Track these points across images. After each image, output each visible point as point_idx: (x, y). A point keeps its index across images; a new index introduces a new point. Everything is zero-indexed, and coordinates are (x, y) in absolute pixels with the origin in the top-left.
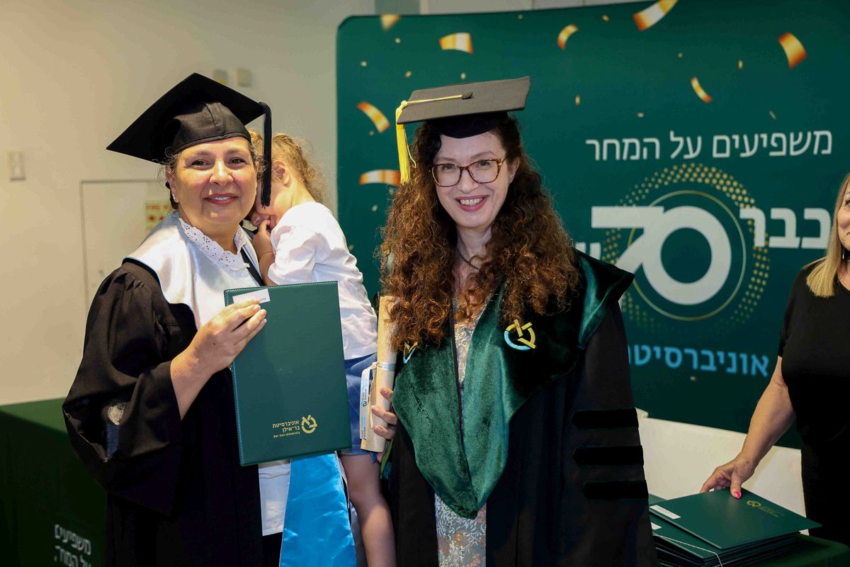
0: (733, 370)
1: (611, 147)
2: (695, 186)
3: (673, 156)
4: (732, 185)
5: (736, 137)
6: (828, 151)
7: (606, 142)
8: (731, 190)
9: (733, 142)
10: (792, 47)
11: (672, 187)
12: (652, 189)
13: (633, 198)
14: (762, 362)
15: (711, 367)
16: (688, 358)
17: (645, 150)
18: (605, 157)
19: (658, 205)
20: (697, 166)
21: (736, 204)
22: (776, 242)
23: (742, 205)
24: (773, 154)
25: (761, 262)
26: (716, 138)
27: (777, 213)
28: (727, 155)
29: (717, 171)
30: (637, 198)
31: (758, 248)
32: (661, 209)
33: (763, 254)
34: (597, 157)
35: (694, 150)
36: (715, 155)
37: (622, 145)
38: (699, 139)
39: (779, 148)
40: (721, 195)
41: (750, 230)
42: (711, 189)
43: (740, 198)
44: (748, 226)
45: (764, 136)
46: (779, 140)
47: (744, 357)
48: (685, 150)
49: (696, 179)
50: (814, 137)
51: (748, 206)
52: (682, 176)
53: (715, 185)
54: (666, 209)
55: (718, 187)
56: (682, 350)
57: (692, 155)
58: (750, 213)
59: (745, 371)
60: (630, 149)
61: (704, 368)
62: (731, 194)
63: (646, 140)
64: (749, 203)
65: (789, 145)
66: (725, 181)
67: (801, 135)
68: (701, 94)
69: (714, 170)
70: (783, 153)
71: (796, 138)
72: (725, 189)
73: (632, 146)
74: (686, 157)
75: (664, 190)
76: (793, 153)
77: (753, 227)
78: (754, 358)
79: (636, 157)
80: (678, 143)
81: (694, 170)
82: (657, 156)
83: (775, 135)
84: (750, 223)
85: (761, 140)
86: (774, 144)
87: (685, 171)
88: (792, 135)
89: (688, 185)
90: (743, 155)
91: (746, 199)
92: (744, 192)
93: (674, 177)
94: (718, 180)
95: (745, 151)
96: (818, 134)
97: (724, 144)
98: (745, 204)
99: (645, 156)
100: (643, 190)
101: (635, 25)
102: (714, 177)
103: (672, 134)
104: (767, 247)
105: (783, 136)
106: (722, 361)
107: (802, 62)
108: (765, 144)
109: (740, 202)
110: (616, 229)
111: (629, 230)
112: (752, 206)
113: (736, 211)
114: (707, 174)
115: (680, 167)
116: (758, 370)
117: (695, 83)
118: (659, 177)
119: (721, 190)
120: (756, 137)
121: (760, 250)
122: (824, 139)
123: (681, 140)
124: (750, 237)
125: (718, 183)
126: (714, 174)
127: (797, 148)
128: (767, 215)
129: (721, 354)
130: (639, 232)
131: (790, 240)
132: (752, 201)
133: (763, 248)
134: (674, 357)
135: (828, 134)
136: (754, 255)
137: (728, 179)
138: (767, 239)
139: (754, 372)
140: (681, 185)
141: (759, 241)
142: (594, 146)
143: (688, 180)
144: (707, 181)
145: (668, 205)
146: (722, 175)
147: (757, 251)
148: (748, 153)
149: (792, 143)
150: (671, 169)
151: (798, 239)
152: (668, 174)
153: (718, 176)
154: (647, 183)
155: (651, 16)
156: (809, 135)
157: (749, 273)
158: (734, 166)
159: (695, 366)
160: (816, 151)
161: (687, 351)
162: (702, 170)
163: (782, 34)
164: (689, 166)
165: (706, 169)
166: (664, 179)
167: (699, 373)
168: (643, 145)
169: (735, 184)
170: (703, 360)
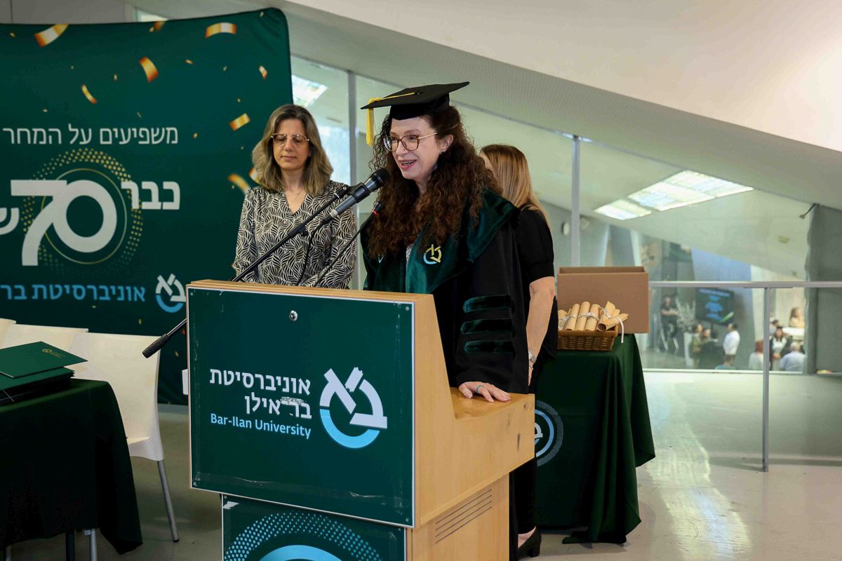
0: (122, 298)
1: (24, 135)
2: (89, 165)
3: (72, 142)
4: (114, 165)
5: (116, 130)
6: (175, 142)
7: (19, 130)
8: (115, 168)
9: (113, 133)
10: (149, 67)
11: (72, 166)
12: (57, 167)
13: (43, 173)
14: (140, 291)
15: (107, 298)
16: (89, 292)
17: (50, 137)
18: (19, 142)
19: (62, 179)
20: (89, 150)
21: (119, 178)
22: (146, 205)
23: (122, 179)
24: (141, 143)
25: (137, 220)
26: (102, 130)
27: (146, 185)
28: (110, 142)
29: (104, 155)
30: (46, 174)
31: (134, 210)
32: (65, 182)
33: (137, 214)
34: (13, 142)
35: (87, 138)
36: (102, 142)
37: (32, 133)
38: (90, 130)
39: (145, 139)
40: (107, 172)
41: (129, 197)
42: (99, 167)
43: (121, 174)
44: (127, 194)
45: (135, 130)
46: (144, 133)
47: (129, 288)
48: (80, 138)
49: (89, 160)
50: (166, 132)
51: (126, 180)
52: (79, 157)
53: (103, 164)
54: (68, 183)
55: (105, 166)
56: (85, 286)
57: (85, 142)
58: (127, 185)
59: (130, 299)
60: (38, 135)
61: (101, 298)
62: (115, 171)
63: (51, 130)
64: (127, 178)
65: (151, 137)
66: (110, 161)
67: (158, 130)
68: (89, 97)
69: (101, 153)
70: (148, 142)
71: (155, 132)
72: (110, 167)
73: (40, 134)
74: (81, 143)
75: (66, 168)
76: (154, 142)
77: (130, 195)
78: (135, 289)
79: (44, 142)
80: (75, 133)
81: (87, 153)
82: (60, 142)
83: (141, 129)
84: (128, 192)
85: (132, 132)
86: (141, 136)
87: (81, 153)
88: (152, 130)
89: (84, 164)
90: (121, 143)
91: (125, 175)
92: (123, 170)
93: (73, 158)
94: (105, 161)
95: (122, 140)
96: (169, 129)
97: (108, 135)
98: (125, 178)
99: (50, 142)
100: (51, 167)
101: (36, 42)
102: (102, 158)
103: (70, 126)
104: (140, 209)
105: (146, 130)
106: (114, 293)
107: (156, 78)
108: (135, 136)
109: (121, 177)
110: (31, 197)
111: (42, 197)
112: (129, 179)
113: (119, 184)
114: (97, 156)
115: (77, 151)
116: (138, 298)
117: (85, 89)
118: (62, 158)
119: (107, 168)
120: (129, 130)
121: (136, 211)
122: (172, 132)
123: (77, 130)
124: (129, 202)
125: (105, 163)
126: (102, 156)
127: (156, 139)
128: (140, 186)
129: (113, 288)
130: (49, 199)
131: (154, 204)
132: (129, 176)
133: (138, 210)
134: (79, 292)
135: (175, 129)
136: (132, 215)
137: (112, 160)
138: (140, 204)
139: (136, 299)
140: (78, 164)
141: (135, 205)
142: (9, 132)
143: (84, 160)
144: (97, 161)
145: (70, 179)
146: (107, 157)
147: (134, 212)
148: (125, 142)
149: (153, 136)
150: (70, 152)
151: (160, 203)
152: (68, 156)
153: (105, 158)
154: (53, 162)
155: (49, 36)
156: (163, 130)
157: (129, 229)
158: (115, 150)
159: (95, 297)
160: (168, 142)
161: (89, 287)
162: (93, 154)
163: (141, 58)
164: (83, 150)
165: (96, 153)
166: (66, 160)
167: (98, 302)
168: (48, 133)
169: (117, 164)
170: (101, 293)
